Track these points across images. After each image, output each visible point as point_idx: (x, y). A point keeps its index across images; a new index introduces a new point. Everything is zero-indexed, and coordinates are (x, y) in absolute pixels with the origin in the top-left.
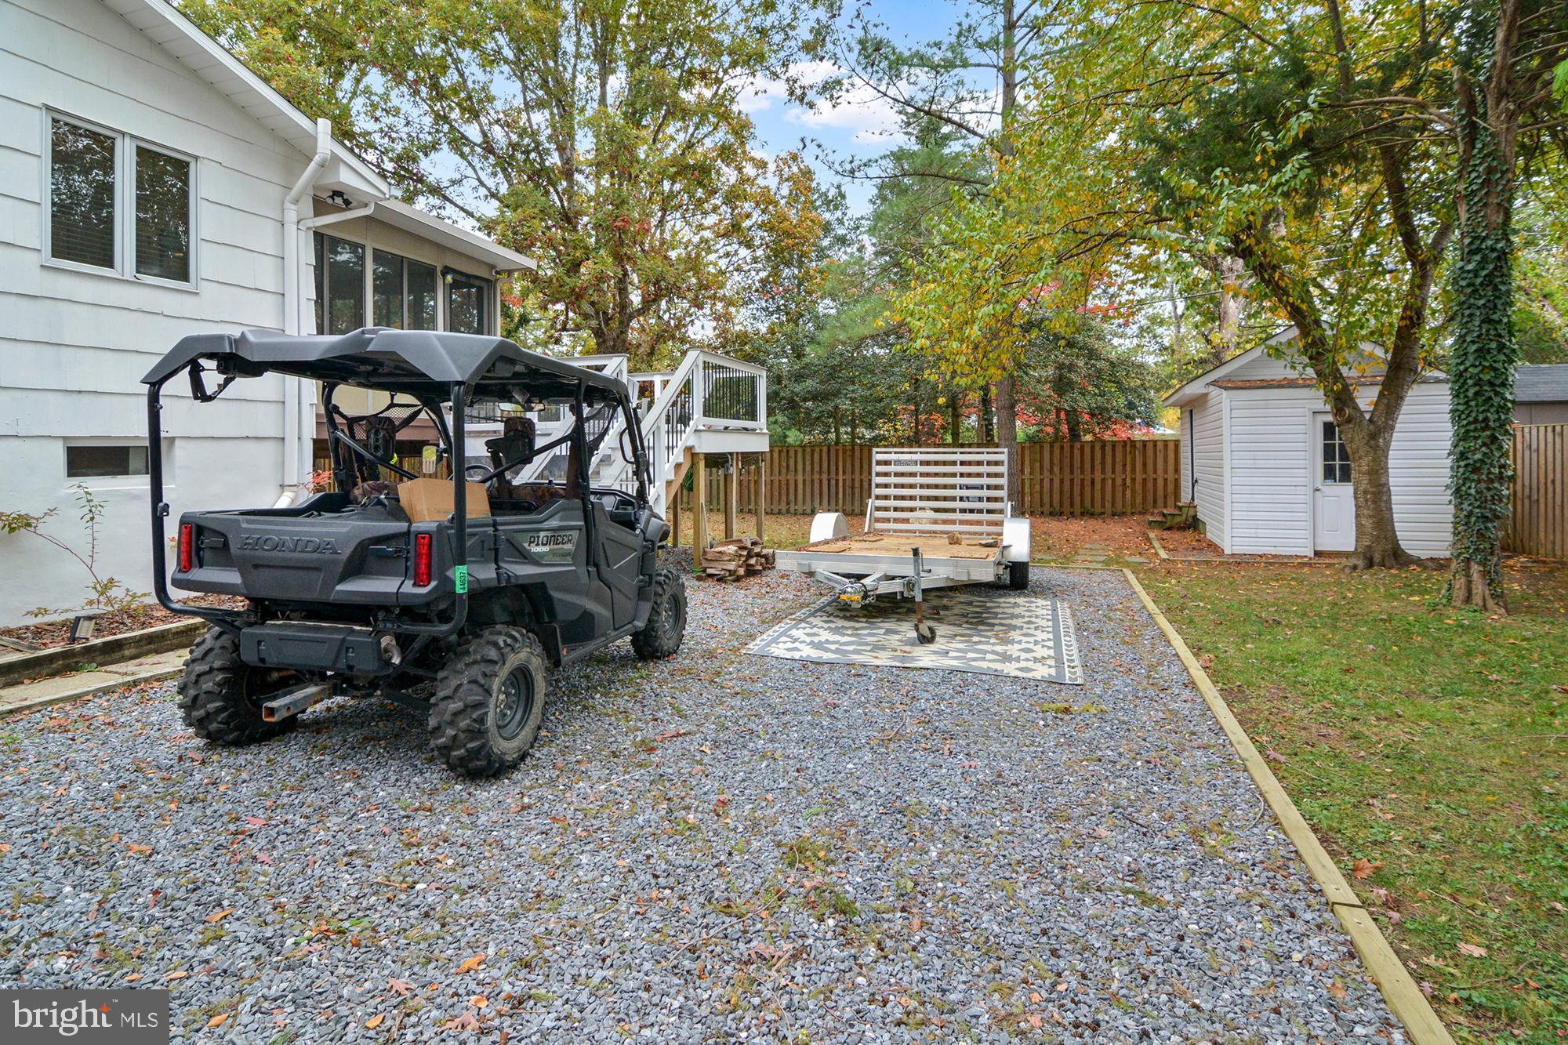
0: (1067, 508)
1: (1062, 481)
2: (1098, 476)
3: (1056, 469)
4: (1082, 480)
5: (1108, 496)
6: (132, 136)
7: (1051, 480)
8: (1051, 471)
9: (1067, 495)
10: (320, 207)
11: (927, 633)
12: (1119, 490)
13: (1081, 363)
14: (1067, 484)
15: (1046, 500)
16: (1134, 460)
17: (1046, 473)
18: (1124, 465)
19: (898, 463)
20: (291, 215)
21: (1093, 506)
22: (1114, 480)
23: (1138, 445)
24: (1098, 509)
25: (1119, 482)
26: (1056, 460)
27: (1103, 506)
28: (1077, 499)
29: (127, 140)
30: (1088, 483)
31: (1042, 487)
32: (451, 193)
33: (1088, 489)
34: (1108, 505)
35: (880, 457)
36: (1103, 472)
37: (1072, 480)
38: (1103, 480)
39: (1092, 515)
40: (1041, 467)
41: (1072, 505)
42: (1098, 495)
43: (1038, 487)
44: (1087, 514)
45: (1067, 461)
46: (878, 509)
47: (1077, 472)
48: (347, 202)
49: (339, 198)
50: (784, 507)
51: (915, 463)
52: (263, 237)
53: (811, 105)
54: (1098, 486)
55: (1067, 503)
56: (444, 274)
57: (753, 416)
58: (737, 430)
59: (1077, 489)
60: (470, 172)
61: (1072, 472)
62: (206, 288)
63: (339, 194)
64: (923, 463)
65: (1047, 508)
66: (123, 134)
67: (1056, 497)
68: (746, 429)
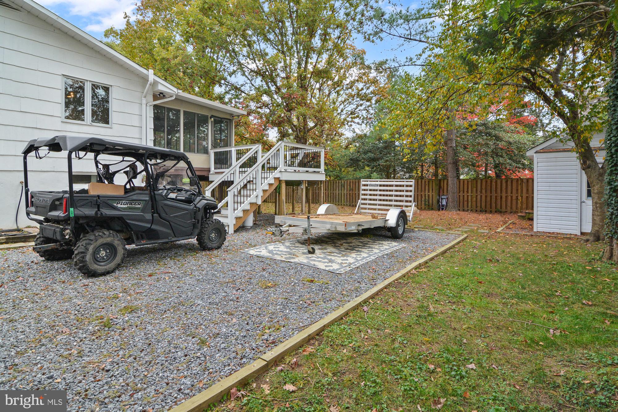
0: (488, 209)
1: (486, 197)
2: (504, 195)
3: (484, 191)
4: (496, 197)
5: (509, 204)
6: (90, 81)
7: (481, 196)
8: (481, 192)
9: (488, 203)
10: (155, 98)
11: (311, 250)
12: (514, 202)
13: (491, 143)
14: (489, 199)
15: (479, 205)
16: (522, 188)
17: (479, 193)
18: (517, 190)
19: (371, 185)
20: (144, 101)
21: (501, 208)
22: (512, 197)
23: (524, 181)
24: (504, 209)
25: (514, 198)
26: (484, 187)
27: (506, 208)
28: (494, 205)
29: (88, 82)
30: (499, 198)
31: (476, 199)
32: (242, 88)
33: (499, 200)
34: (509, 208)
35: (364, 183)
36: (506, 193)
37: (491, 196)
38: (506, 197)
39: (501, 212)
40: (477, 190)
41: (491, 208)
42: (504, 203)
43: (475, 199)
44: (499, 212)
45: (489, 188)
46: (363, 204)
47: (494, 192)
48: (164, 96)
49: (162, 95)
50: (348, 203)
51: (377, 185)
52: (135, 109)
53: (373, 41)
54: (504, 199)
55: (488, 206)
56: (211, 118)
57: (319, 167)
58: (311, 173)
59: (494, 200)
60: (248, 82)
61: (491, 193)
62: (115, 126)
63: (162, 93)
64: (380, 186)
65: (479, 209)
66: (87, 81)
67: (483, 204)
68: (315, 172)
